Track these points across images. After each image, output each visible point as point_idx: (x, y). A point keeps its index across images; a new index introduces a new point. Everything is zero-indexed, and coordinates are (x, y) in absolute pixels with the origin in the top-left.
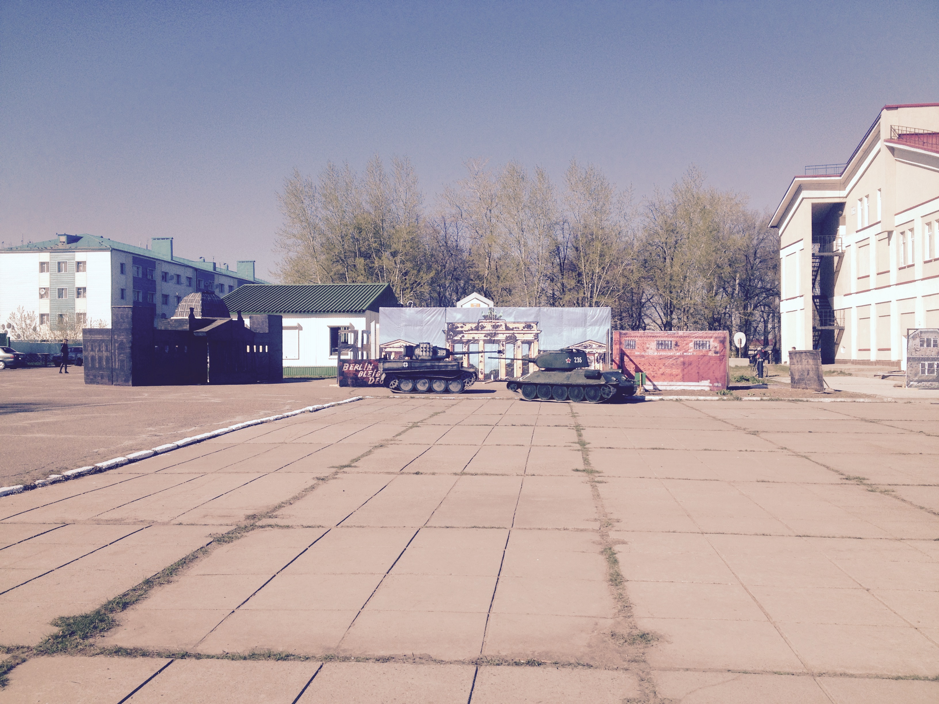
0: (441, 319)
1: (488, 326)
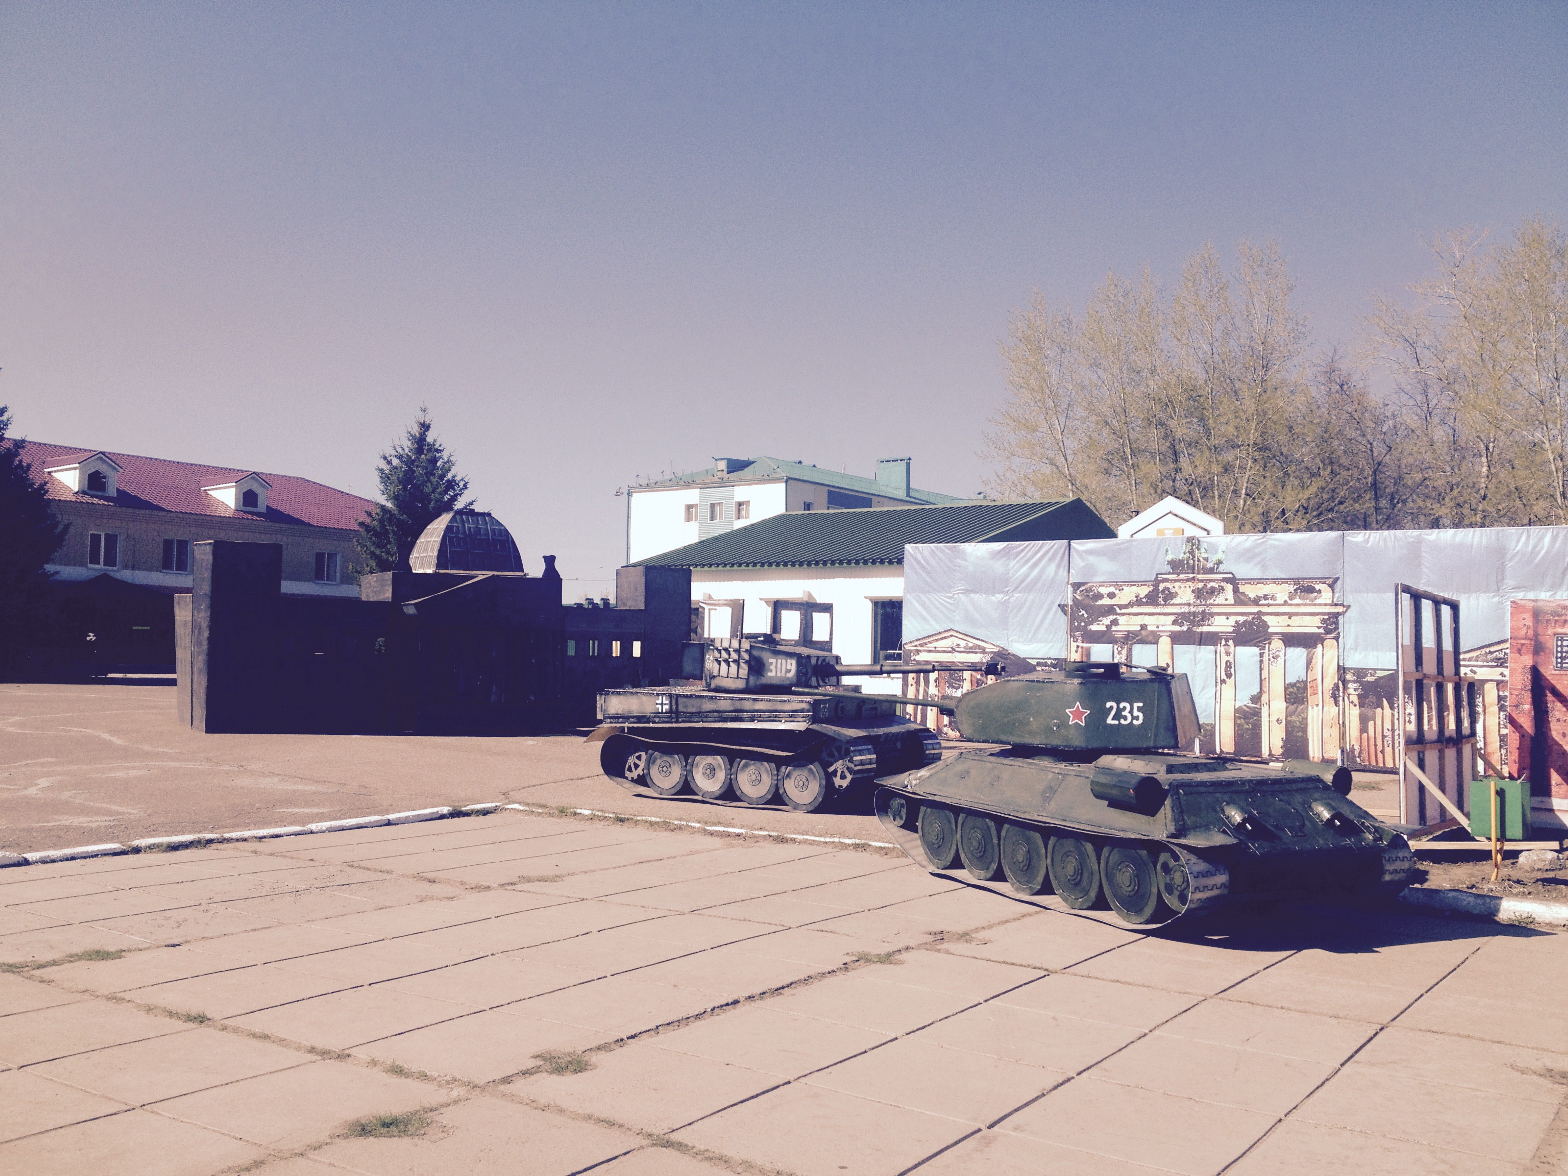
0: (1056, 573)
1: (1185, 594)
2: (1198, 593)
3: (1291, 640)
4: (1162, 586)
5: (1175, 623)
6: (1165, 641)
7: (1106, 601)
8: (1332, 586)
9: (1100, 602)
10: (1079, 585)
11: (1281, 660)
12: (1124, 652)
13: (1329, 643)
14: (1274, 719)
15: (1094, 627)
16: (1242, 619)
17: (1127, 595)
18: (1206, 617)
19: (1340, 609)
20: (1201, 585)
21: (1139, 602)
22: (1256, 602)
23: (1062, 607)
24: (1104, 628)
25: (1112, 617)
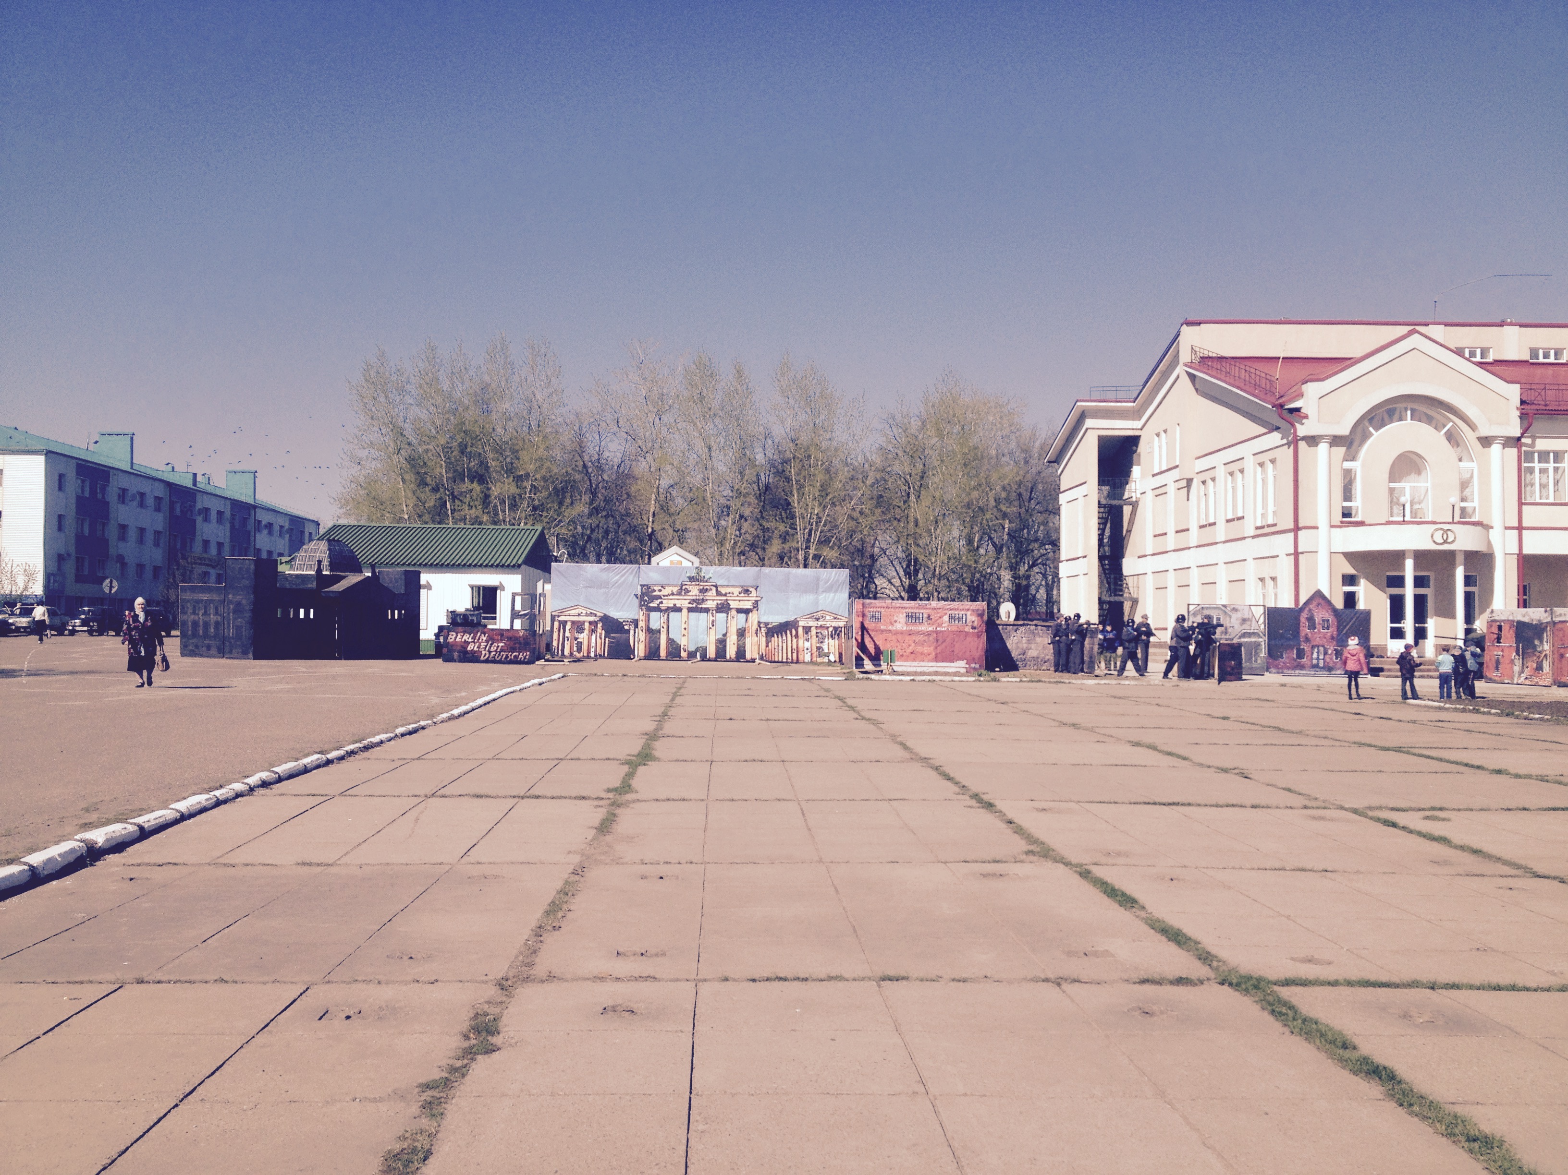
0: (633, 580)
1: (694, 591)
2: (701, 591)
3: (739, 611)
4: (684, 587)
5: (689, 603)
6: (685, 611)
7: (657, 593)
8: (756, 589)
9: (654, 594)
10: (644, 585)
11: (735, 619)
12: (666, 616)
13: (755, 611)
14: (732, 643)
15: (652, 605)
16: (719, 602)
17: (665, 592)
18: (703, 601)
19: (759, 599)
20: (701, 587)
21: (673, 594)
22: (725, 595)
23: (636, 595)
24: (656, 605)
25: (660, 600)
